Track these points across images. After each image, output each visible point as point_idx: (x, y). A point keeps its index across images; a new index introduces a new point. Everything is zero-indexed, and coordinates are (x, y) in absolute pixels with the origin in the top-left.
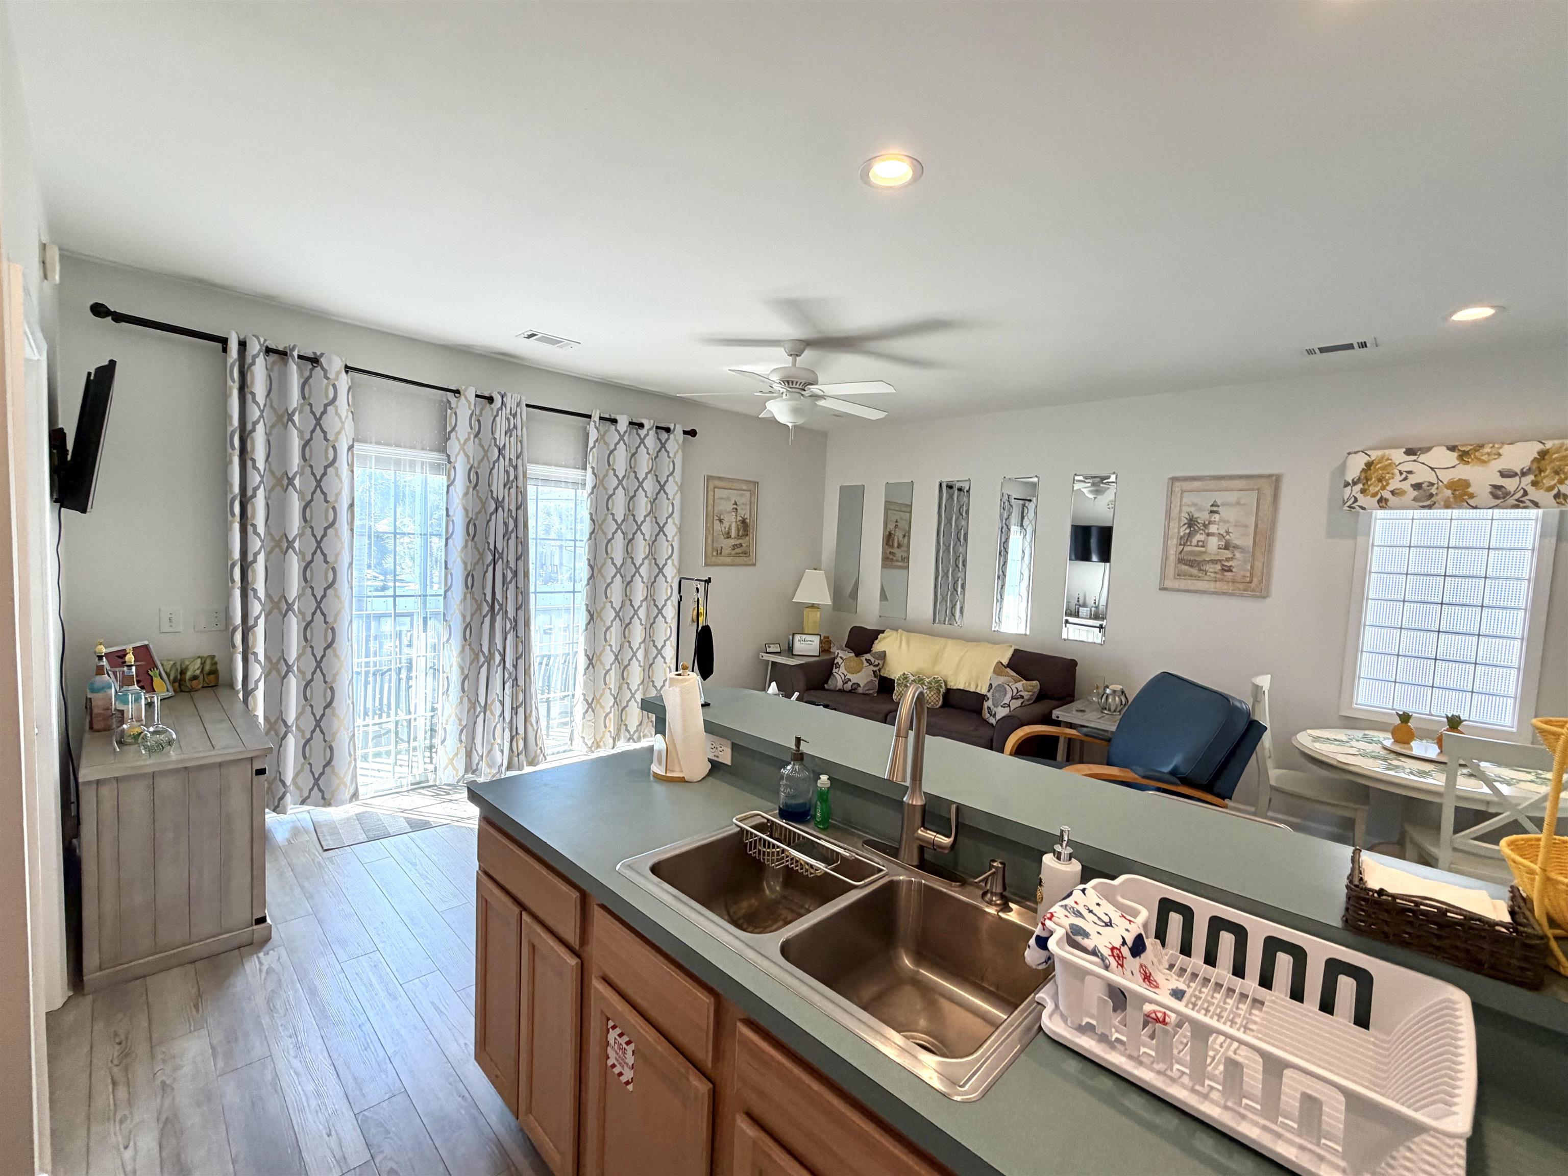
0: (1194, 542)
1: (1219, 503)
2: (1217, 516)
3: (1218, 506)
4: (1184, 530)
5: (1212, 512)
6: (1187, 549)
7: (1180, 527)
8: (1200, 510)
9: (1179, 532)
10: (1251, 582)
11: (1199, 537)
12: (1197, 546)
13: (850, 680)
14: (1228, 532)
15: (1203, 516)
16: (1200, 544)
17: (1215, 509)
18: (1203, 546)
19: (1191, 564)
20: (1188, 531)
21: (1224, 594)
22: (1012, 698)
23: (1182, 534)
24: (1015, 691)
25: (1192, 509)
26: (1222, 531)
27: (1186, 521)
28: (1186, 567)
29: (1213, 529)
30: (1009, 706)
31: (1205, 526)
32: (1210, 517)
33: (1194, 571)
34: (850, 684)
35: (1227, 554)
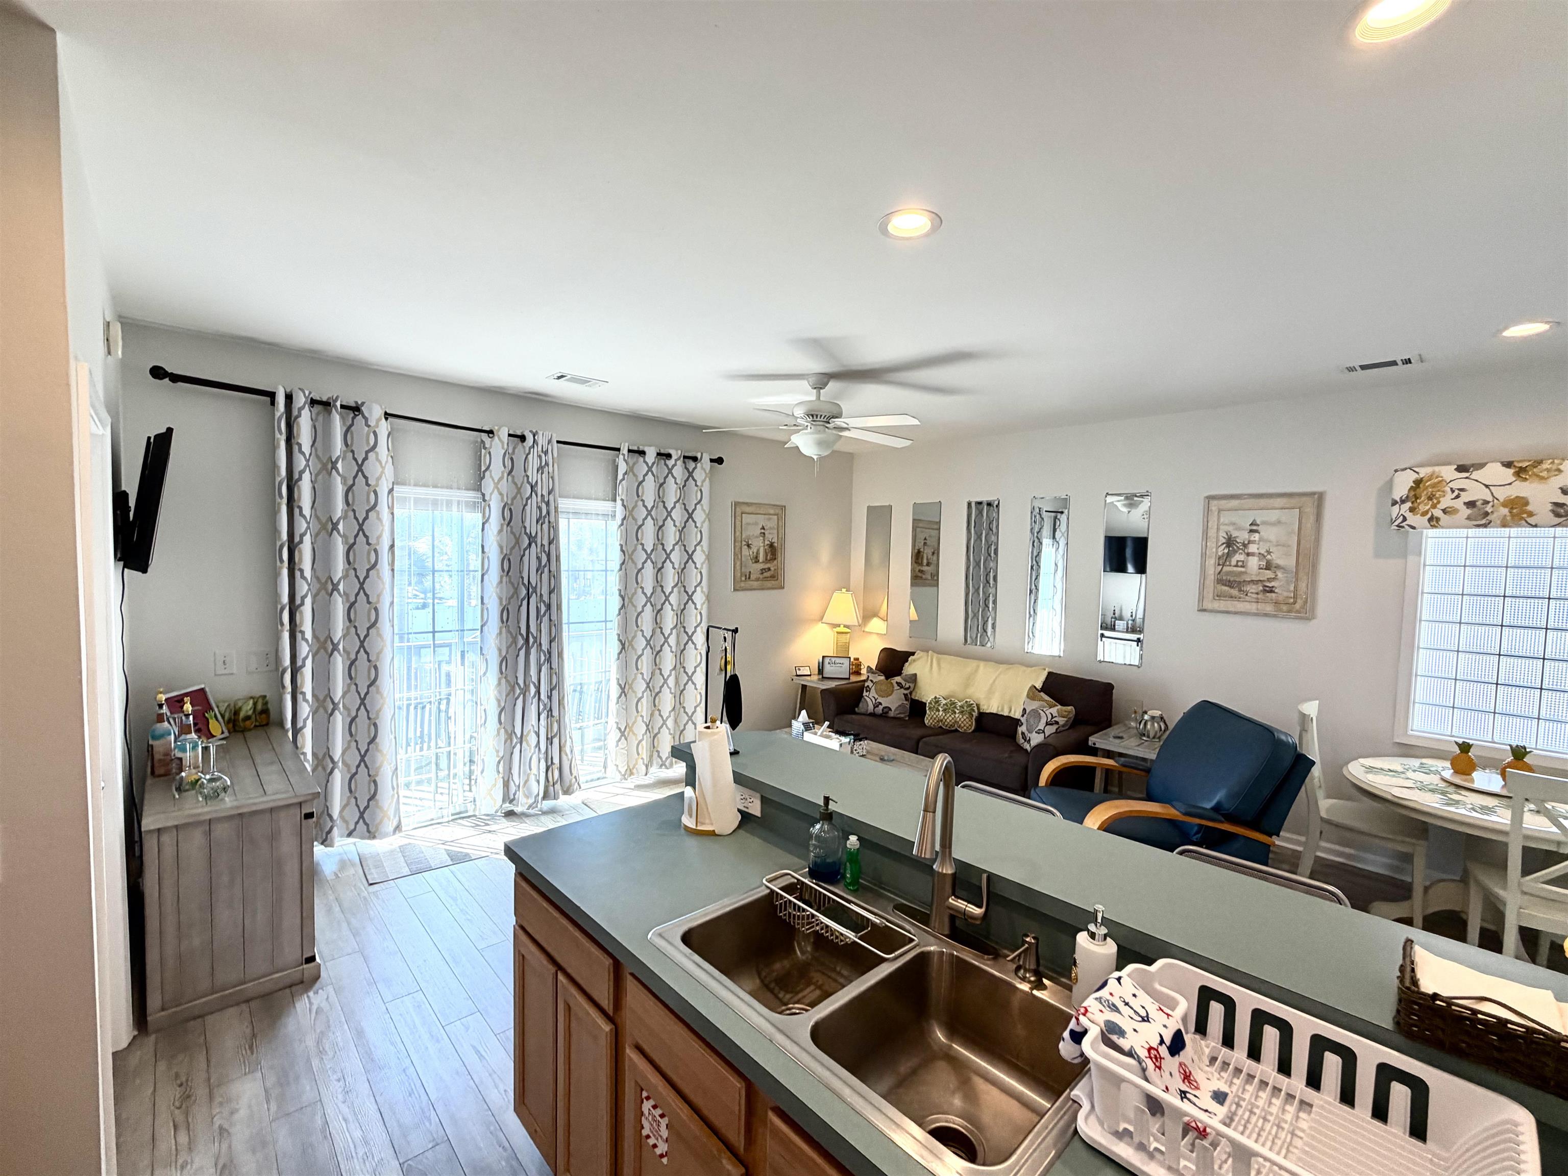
0: (1234, 562)
1: (1258, 522)
2: (1257, 535)
3: (1258, 525)
4: (1223, 550)
5: (1251, 531)
6: (1226, 569)
7: (1218, 547)
8: (1239, 529)
9: (1217, 552)
10: (1295, 603)
11: (1239, 557)
12: (1236, 566)
13: (880, 704)
14: (1269, 552)
15: (1242, 536)
16: (1240, 564)
17: (1254, 528)
18: (1242, 567)
19: (1230, 584)
20: (1226, 551)
21: (1266, 615)
22: (1047, 724)
23: (1220, 554)
24: (1050, 717)
25: (1230, 528)
26: (1263, 551)
27: (1224, 541)
28: (1226, 588)
29: (1253, 548)
30: (1044, 732)
31: (1245, 545)
32: (1250, 537)
33: (1234, 592)
34: (881, 707)
35: (1269, 574)
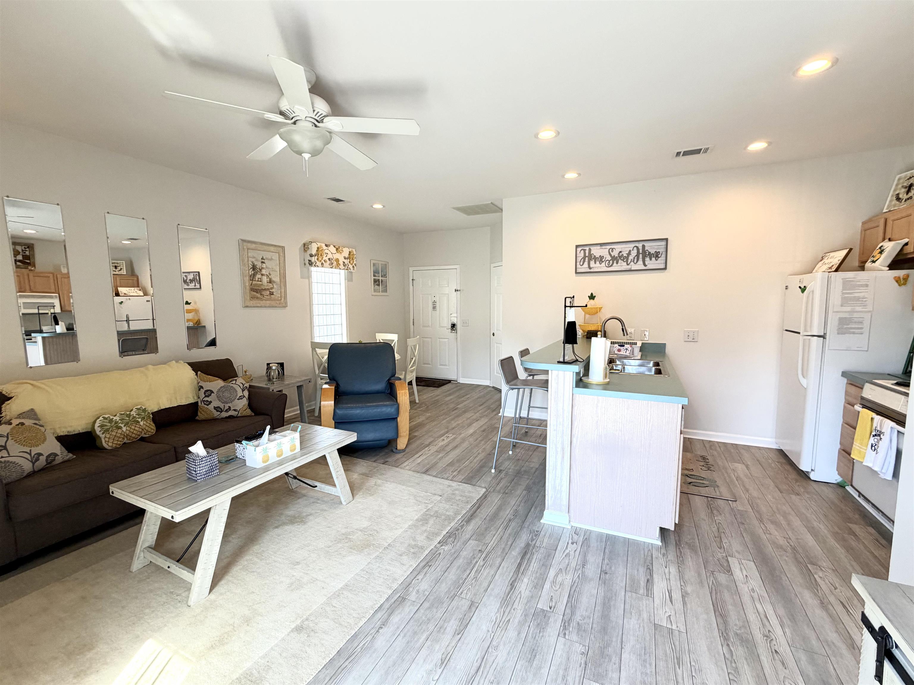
0: (257, 279)
1: (264, 258)
2: (264, 265)
3: (264, 259)
4: (251, 272)
5: (262, 262)
6: (254, 282)
7: (249, 270)
8: (257, 260)
9: (249, 273)
10: (281, 300)
11: (258, 276)
12: (258, 281)
14: (270, 274)
15: (259, 265)
16: (259, 280)
17: (263, 261)
18: (261, 281)
19: (256, 291)
20: (253, 272)
21: (273, 307)
23: (250, 274)
25: (253, 260)
26: (267, 274)
27: (252, 267)
28: (255, 293)
29: (264, 272)
31: (261, 270)
32: (262, 265)
33: (258, 295)
35: (271, 285)
